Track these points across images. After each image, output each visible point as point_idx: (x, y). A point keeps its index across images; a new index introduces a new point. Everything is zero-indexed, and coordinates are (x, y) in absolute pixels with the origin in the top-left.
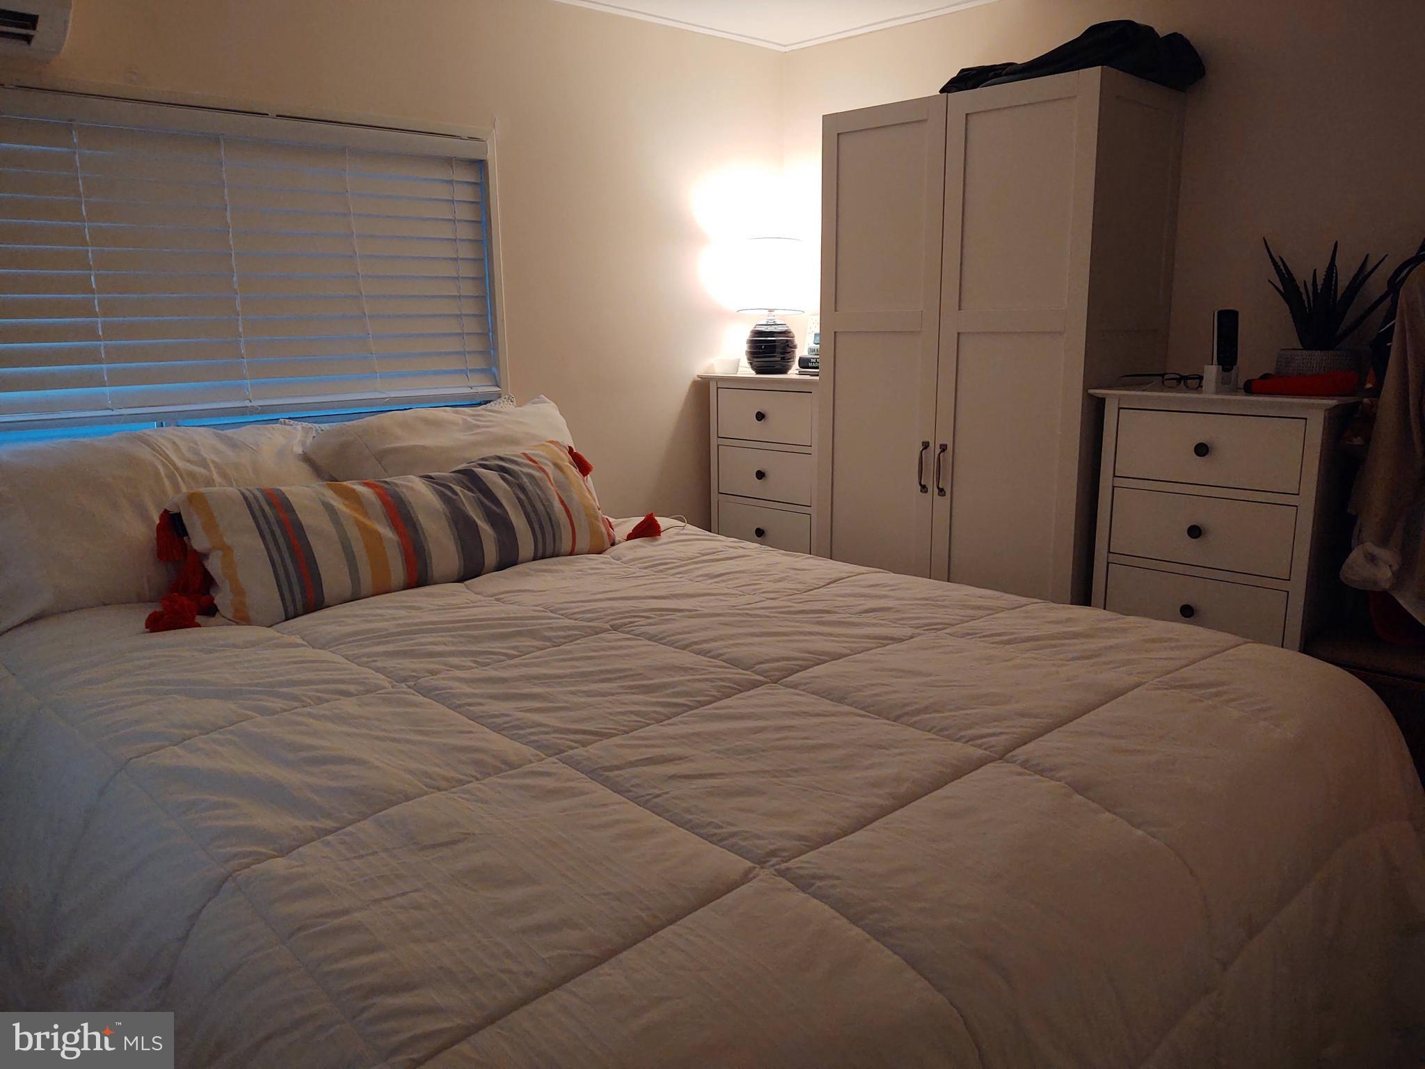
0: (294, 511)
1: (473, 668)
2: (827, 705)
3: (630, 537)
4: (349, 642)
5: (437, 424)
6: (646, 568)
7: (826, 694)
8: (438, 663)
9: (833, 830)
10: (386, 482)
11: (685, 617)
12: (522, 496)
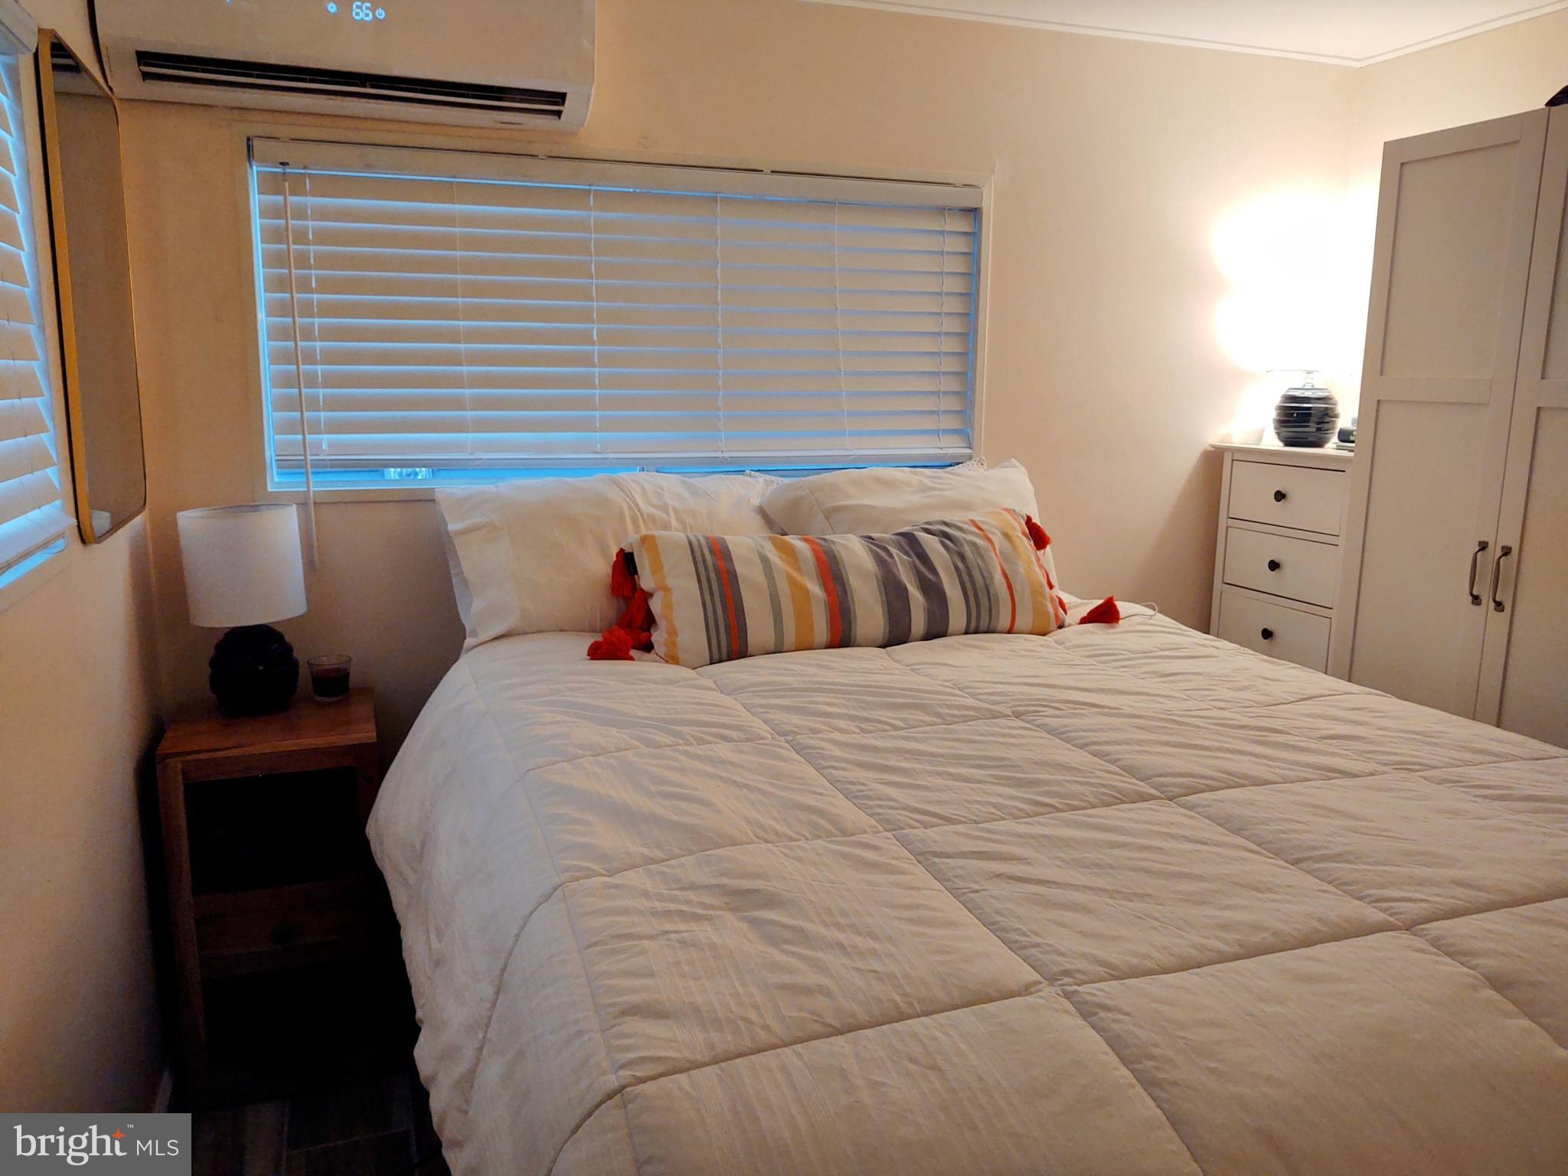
0: (732, 560)
1: (855, 733)
2: (1218, 833)
3: (1084, 621)
4: (753, 692)
5: (889, 484)
6: (1088, 657)
7: (1223, 822)
8: (824, 724)
9: (1148, 964)
10: (825, 540)
11: (1098, 713)
12: (961, 565)
